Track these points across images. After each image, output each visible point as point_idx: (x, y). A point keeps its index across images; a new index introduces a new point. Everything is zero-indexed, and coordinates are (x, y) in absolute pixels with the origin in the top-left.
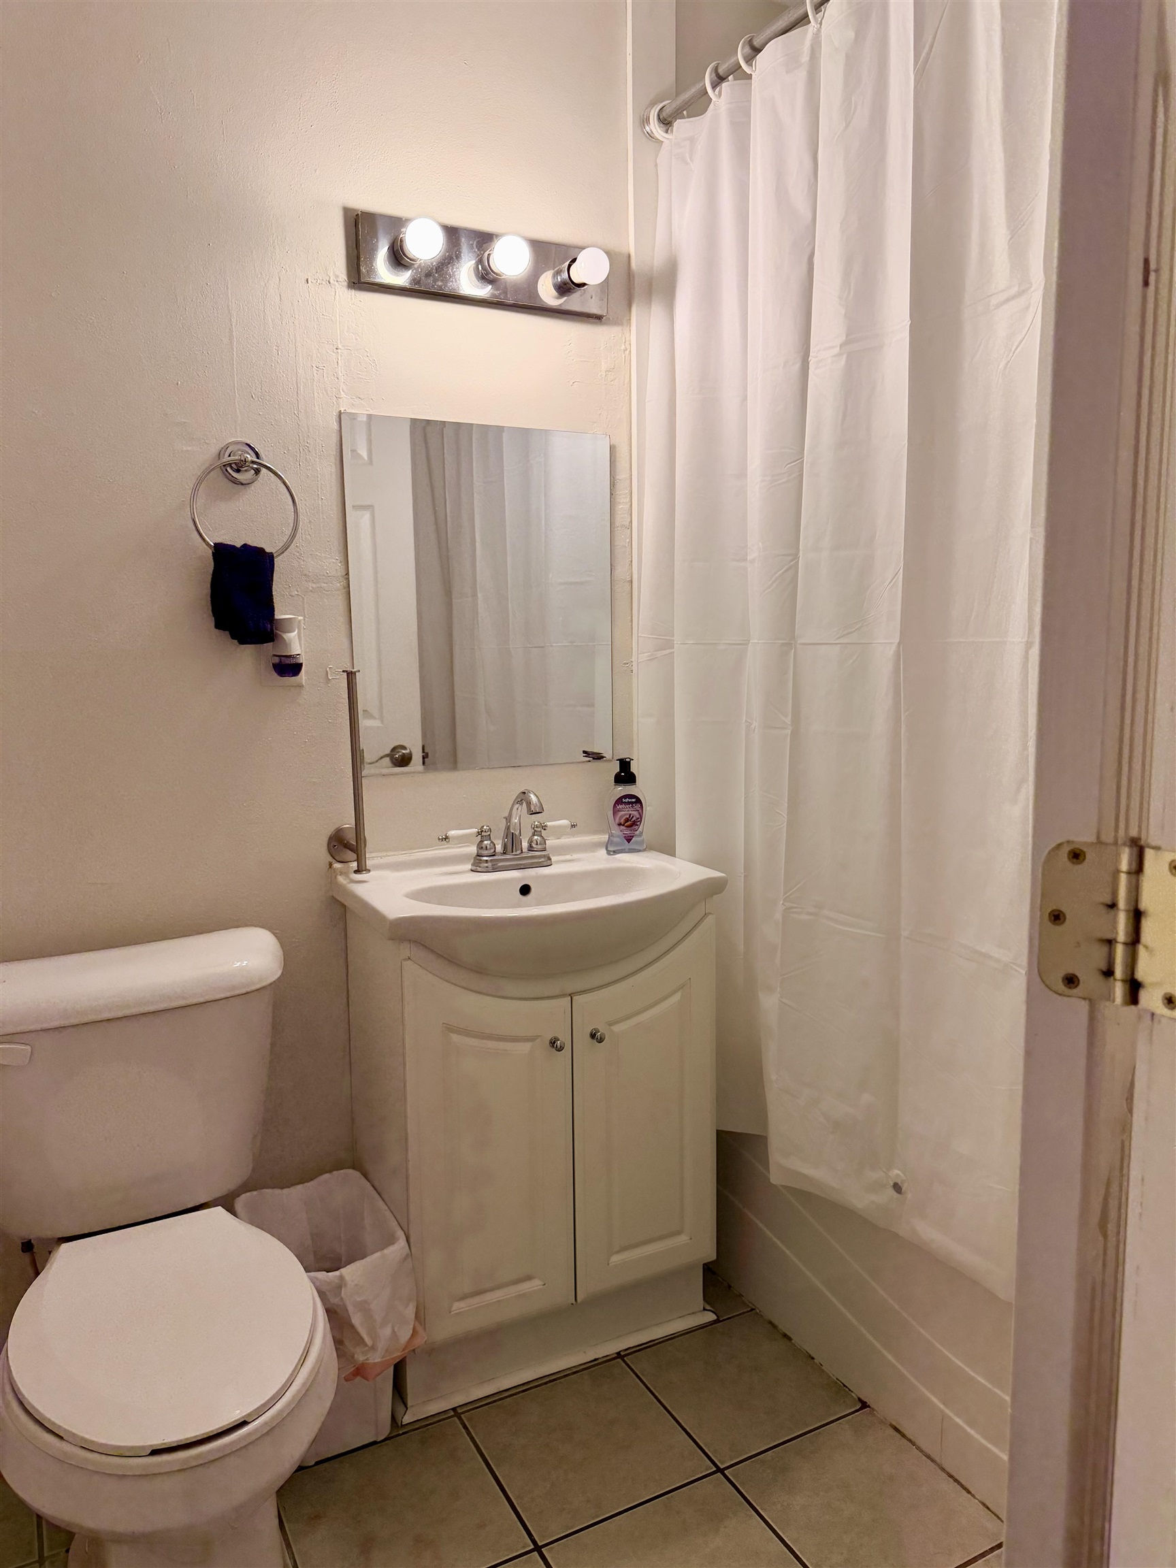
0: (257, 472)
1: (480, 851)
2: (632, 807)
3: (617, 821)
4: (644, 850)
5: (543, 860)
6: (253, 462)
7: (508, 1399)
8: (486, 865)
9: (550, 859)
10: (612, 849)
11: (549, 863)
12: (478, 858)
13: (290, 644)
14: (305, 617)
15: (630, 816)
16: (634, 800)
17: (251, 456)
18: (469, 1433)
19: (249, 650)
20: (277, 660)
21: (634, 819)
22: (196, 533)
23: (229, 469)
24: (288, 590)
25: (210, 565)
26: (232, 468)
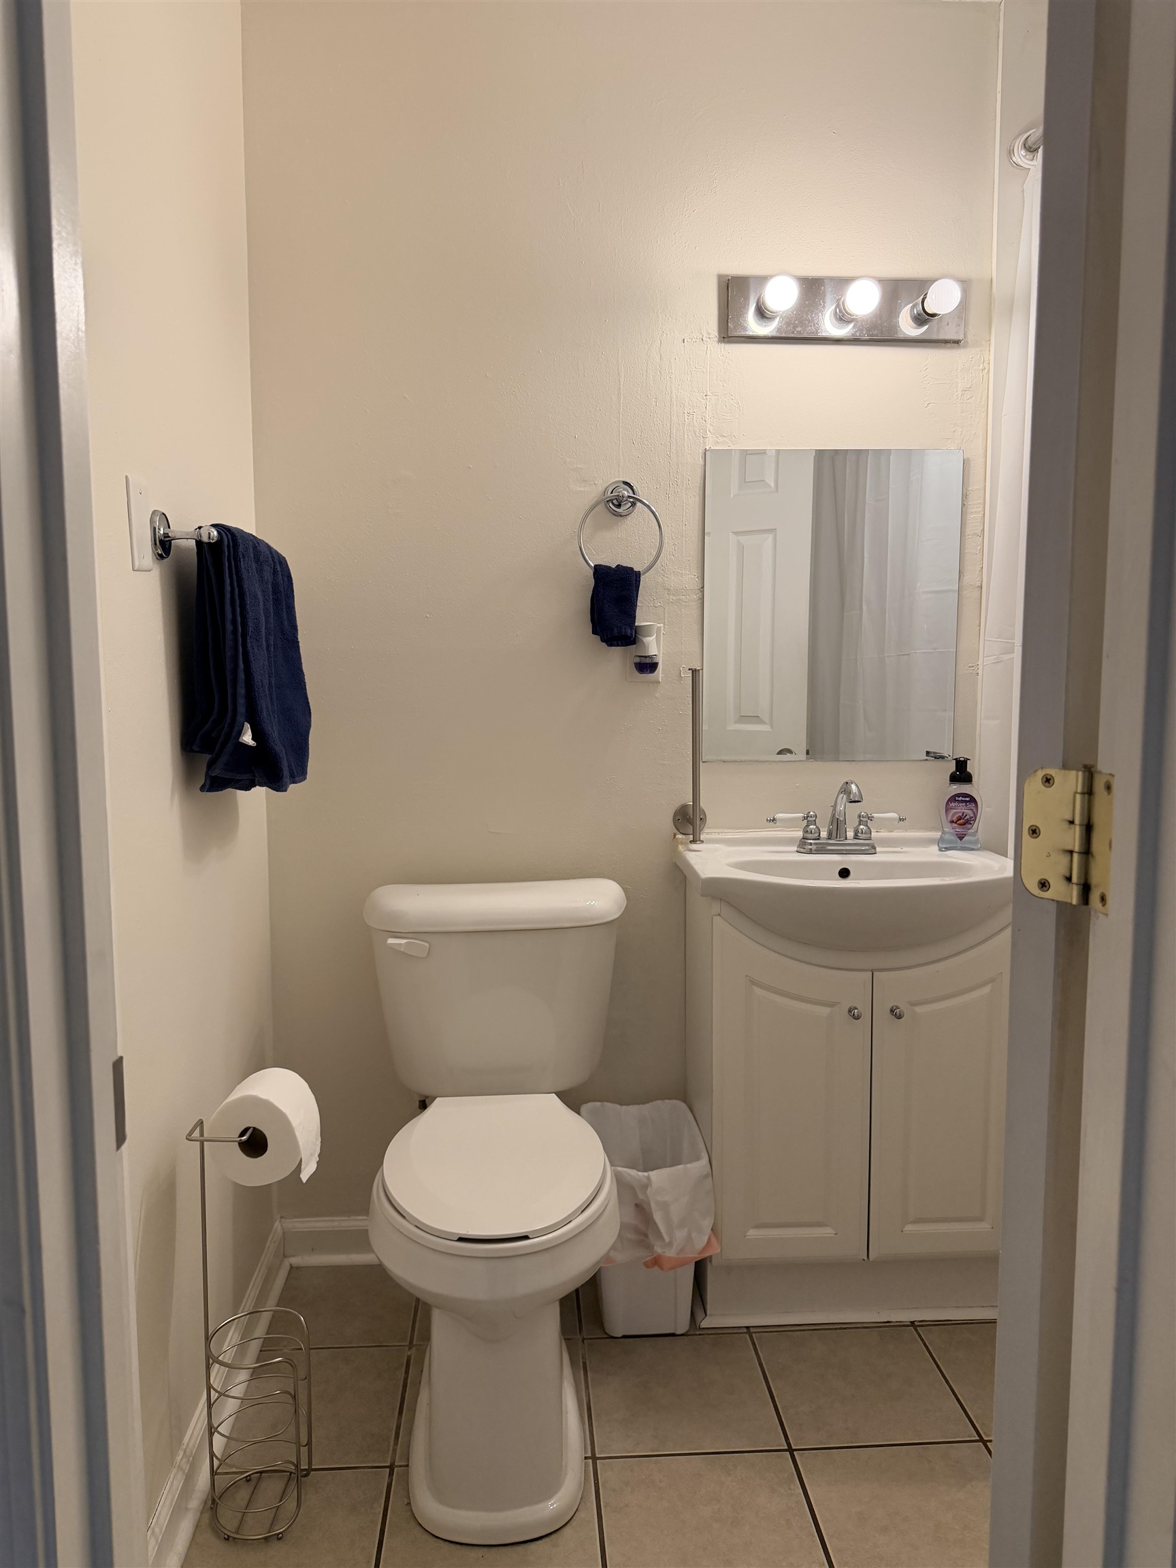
0: (633, 504)
1: (806, 835)
2: (966, 805)
3: (949, 818)
4: (978, 850)
5: (867, 848)
6: (629, 497)
7: (797, 1332)
8: (810, 847)
9: (875, 848)
10: (945, 846)
11: (873, 851)
12: (803, 840)
13: (648, 647)
14: (664, 624)
15: (963, 815)
16: (967, 799)
17: (628, 492)
18: (755, 1349)
19: (617, 651)
20: (638, 660)
21: (967, 817)
22: (581, 556)
23: (611, 504)
24: (652, 602)
25: (591, 582)
26: (613, 504)
